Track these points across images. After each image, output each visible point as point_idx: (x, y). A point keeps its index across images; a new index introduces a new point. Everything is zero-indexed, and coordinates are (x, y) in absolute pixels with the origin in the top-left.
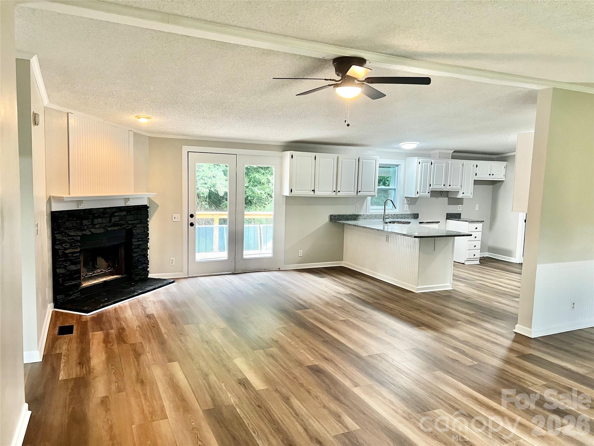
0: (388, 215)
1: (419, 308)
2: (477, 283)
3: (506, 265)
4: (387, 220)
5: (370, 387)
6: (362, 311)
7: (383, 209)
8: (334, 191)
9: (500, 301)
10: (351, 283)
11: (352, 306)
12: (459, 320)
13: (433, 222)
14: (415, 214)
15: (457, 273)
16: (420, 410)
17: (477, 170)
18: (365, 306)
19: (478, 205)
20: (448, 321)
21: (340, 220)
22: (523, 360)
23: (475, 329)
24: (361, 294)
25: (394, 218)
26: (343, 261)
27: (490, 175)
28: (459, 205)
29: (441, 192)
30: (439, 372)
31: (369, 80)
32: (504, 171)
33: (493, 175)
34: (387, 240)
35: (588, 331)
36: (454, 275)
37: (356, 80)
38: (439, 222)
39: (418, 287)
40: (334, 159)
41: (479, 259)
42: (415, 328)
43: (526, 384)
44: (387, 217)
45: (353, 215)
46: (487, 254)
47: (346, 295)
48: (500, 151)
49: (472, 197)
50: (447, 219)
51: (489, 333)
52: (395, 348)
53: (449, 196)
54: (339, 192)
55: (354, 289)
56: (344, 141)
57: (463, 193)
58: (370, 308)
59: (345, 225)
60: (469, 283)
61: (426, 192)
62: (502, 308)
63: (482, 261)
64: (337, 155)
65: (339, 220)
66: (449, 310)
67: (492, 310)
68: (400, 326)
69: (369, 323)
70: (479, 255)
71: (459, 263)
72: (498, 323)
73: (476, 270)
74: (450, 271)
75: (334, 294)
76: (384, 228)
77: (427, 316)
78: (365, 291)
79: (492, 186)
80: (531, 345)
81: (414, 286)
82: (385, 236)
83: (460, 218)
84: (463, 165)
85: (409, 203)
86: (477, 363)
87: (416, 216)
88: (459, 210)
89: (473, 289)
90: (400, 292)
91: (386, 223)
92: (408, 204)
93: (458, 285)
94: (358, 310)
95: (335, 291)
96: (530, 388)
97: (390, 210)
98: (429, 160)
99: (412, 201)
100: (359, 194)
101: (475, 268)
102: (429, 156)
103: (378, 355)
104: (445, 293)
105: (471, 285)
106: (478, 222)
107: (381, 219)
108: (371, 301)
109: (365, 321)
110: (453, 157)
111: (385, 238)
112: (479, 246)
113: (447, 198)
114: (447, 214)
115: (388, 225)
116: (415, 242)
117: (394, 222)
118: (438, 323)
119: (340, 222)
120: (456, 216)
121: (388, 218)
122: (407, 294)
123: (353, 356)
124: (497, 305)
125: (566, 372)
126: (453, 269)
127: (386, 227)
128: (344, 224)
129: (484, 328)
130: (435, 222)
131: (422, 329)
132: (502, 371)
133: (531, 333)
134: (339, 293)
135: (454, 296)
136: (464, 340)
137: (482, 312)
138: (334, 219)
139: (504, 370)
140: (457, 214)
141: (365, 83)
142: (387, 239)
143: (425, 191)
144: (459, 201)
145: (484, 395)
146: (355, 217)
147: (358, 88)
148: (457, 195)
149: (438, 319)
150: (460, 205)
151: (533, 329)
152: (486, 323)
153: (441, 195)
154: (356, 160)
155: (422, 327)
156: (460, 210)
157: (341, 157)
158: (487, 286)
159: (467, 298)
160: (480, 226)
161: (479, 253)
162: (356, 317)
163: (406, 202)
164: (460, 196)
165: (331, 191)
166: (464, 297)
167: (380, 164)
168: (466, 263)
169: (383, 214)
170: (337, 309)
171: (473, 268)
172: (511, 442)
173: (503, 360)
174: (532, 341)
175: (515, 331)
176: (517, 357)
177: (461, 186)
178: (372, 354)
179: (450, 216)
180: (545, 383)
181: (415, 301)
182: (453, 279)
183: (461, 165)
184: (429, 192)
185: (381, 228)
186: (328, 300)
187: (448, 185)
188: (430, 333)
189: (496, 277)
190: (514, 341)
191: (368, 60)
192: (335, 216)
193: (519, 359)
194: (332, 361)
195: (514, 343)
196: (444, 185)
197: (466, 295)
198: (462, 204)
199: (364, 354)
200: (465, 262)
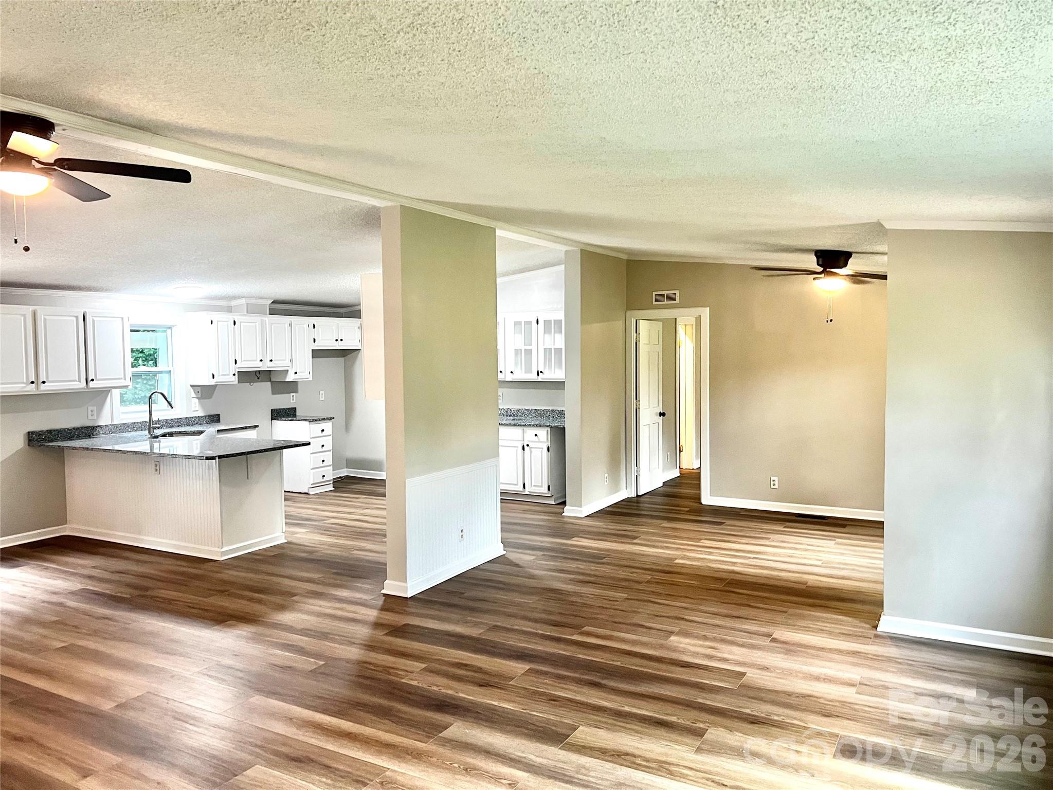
0: (158, 421)
1: (226, 589)
2: (329, 524)
3: (375, 485)
4: (158, 432)
5: (119, 768)
6: (107, 618)
7: (145, 411)
8: (32, 382)
9: (363, 547)
10: (84, 567)
11: (85, 613)
12: (295, 595)
13: (246, 428)
14: (213, 416)
15: (294, 511)
16: (218, 780)
17: (315, 333)
18: (115, 608)
19: (323, 392)
20: (278, 599)
21: (52, 441)
22: (396, 636)
23: (322, 603)
24: (107, 586)
25: (173, 426)
26: (66, 523)
27: (337, 340)
28: (292, 394)
29: (257, 373)
30: (257, 697)
31: (64, 164)
32: (358, 332)
33: (342, 340)
34: (156, 470)
35: (484, 568)
36: (287, 517)
37: (34, 162)
38: (257, 426)
39: (223, 550)
40: (24, 316)
41: (332, 482)
42: (215, 627)
43: (397, 675)
44: (157, 426)
45: (82, 428)
46: (344, 472)
47: (73, 593)
48: (349, 302)
49: (311, 379)
50: (272, 419)
51: (344, 605)
52: (172, 677)
53: (273, 380)
54: (44, 382)
55: (90, 577)
56: (47, 280)
57: (296, 373)
58: (125, 610)
59: (66, 451)
60: (315, 525)
61: (228, 375)
62: (367, 558)
63: (337, 485)
64: (31, 308)
65: (49, 441)
66: (280, 580)
67: (350, 565)
68: (188, 631)
69: (123, 640)
70: (331, 475)
71: (300, 493)
72: (359, 585)
73: (329, 501)
74: (280, 508)
75: (45, 597)
76: (152, 447)
77: (237, 600)
78: (116, 577)
79: (343, 359)
80: (407, 609)
81: (216, 549)
82: (153, 462)
83: (295, 415)
84: (290, 325)
85: (200, 396)
86: (323, 663)
87: (215, 419)
88: (292, 401)
89: (322, 534)
90: (190, 564)
91: (156, 437)
92: (197, 398)
93: (297, 533)
94: (98, 618)
95: (46, 591)
96: (403, 681)
97: (161, 412)
98: (231, 317)
99: (205, 392)
100: (91, 384)
101: (325, 499)
102: (230, 309)
103: (138, 699)
104: (273, 552)
105: (317, 529)
106: (324, 419)
107: (145, 430)
108: (126, 594)
109: (113, 637)
110: (273, 312)
111: (154, 466)
112: (329, 461)
113: (270, 383)
114: (272, 410)
115: (159, 442)
116: (211, 468)
117: (171, 434)
118: (257, 607)
119: (50, 444)
120: (288, 414)
121: (159, 428)
122: (202, 566)
123: (84, 717)
124: (359, 555)
125: (453, 639)
126: (285, 506)
127: (156, 445)
128: (61, 449)
129: (336, 599)
130: (250, 427)
131: (230, 626)
132: (361, 663)
133: (406, 591)
134: (55, 593)
135: (289, 552)
136: (302, 627)
137: (335, 571)
138: (36, 439)
139: (365, 662)
140: (289, 409)
141: (55, 167)
142: (158, 468)
143: (228, 373)
144: (292, 387)
145: (334, 714)
146: (88, 432)
147: (39, 176)
148: (285, 377)
149: (259, 601)
150: (294, 394)
151: (410, 583)
152: (339, 589)
153: (258, 378)
154: (77, 317)
155: (228, 622)
156: (294, 401)
157: (41, 311)
158: (344, 525)
159: (311, 552)
160: (328, 426)
161: (332, 472)
162: (95, 633)
163: (193, 395)
164: (290, 378)
165: (24, 383)
166: (304, 552)
167: (131, 326)
168: (312, 492)
169: (148, 420)
170: (49, 628)
171: (323, 498)
172: (372, 781)
173: (365, 645)
174: (410, 603)
175: (384, 591)
176: (386, 634)
177: (291, 361)
178: (124, 701)
179: (278, 414)
180: (424, 666)
181: (219, 576)
182: (286, 524)
183: (287, 326)
184: (234, 375)
185: (144, 447)
186: (26, 611)
187: (269, 361)
188: (245, 630)
189: (360, 507)
190: (383, 609)
191: (59, 125)
192: (39, 434)
193: (390, 638)
194: (31, 740)
195: (383, 612)
196: (261, 360)
197: (311, 548)
198: (296, 392)
199: (107, 706)
200: (309, 490)
